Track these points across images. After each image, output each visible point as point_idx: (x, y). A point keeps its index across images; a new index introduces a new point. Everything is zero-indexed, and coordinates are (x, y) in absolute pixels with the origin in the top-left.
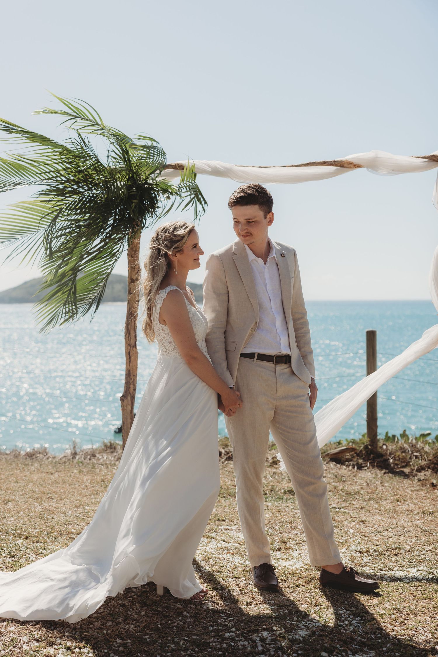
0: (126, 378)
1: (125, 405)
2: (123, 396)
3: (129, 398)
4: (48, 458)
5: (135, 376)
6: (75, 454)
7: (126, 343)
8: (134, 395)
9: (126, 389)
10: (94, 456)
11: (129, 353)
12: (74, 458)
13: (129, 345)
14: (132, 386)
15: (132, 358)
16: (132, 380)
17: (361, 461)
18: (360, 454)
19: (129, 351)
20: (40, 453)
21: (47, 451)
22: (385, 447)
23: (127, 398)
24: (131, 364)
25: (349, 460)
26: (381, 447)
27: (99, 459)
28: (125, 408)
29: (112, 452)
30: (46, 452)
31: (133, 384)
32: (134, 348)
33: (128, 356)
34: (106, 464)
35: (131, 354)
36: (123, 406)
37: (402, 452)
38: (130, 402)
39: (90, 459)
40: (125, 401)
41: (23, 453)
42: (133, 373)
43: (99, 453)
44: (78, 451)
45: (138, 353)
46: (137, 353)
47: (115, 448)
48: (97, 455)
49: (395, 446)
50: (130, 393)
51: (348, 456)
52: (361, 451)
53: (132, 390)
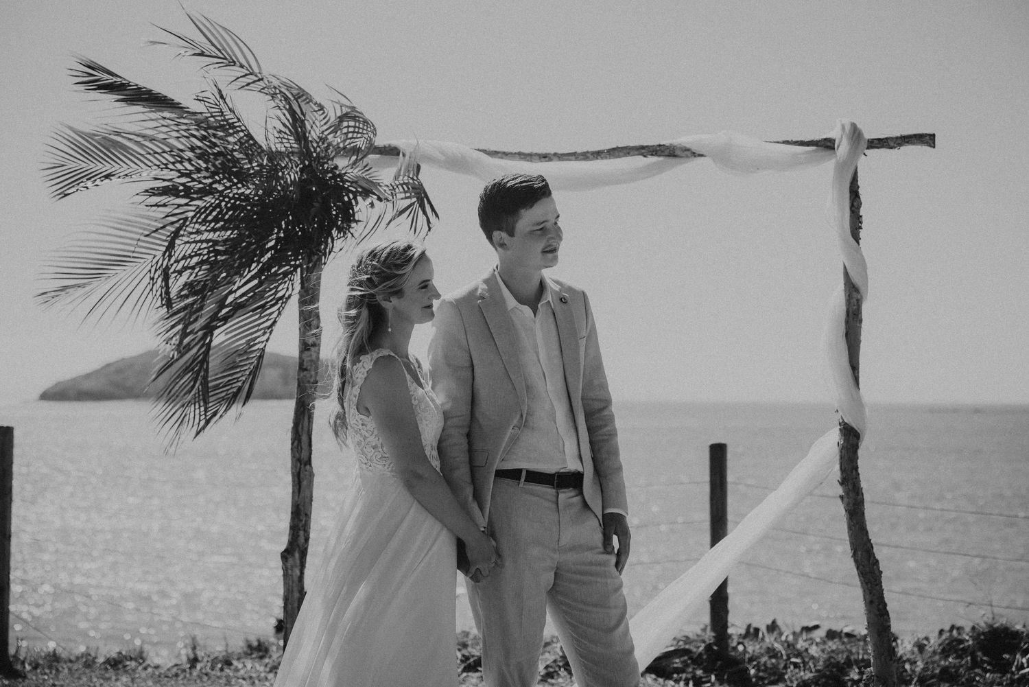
0: (293, 519)
1: (289, 567)
2: (286, 551)
3: (297, 555)
4: (145, 669)
5: (308, 516)
6: (194, 661)
7: (293, 456)
8: (306, 549)
9: (292, 538)
10: (228, 663)
11: (299, 474)
12: (193, 666)
13: (299, 460)
14: (301, 533)
15: (305, 483)
16: (304, 521)
17: (699, 672)
18: (697, 661)
19: (298, 470)
20: (131, 659)
21: (145, 655)
22: (741, 648)
23: (293, 555)
24: (302, 495)
25: (678, 671)
26: (735, 649)
27: (237, 670)
28: (290, 571)
29: (261, 658)
30: (142, 658)
31: (304, 530)
32: (308, 467)
33: (296, 479)
34: (251, 678)
35: (302, 475)
36: (285, 569)
37: (770, 657)
38: (298, 562)
39: (222, 670)
40: (290, 561)
41: (101, 660)
42: (304, 509)
43: (238, 659)
44: (200, 654)
45: (314, 475)
46: (312, 475)
47: (267, 650)
48: (235, 663)
49: (758, 647)
50: (298, 545)
51: (677, 662)
52: (700, 655)
53: (302, 540)
